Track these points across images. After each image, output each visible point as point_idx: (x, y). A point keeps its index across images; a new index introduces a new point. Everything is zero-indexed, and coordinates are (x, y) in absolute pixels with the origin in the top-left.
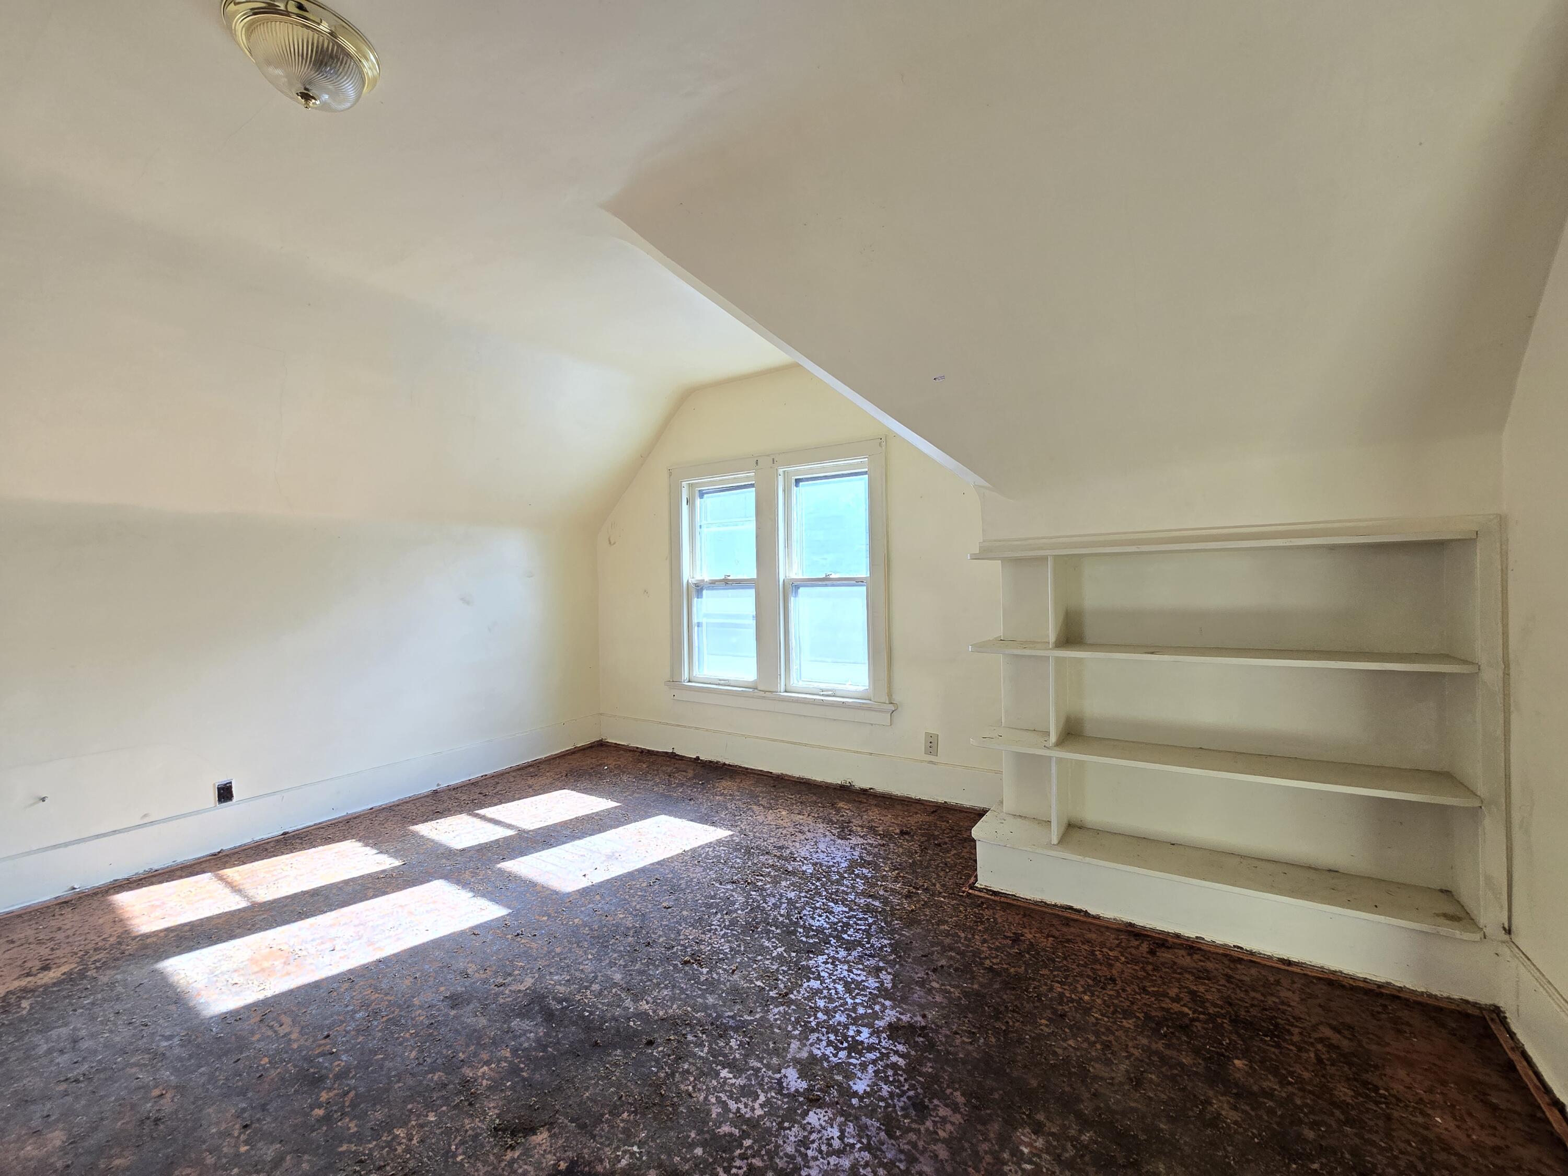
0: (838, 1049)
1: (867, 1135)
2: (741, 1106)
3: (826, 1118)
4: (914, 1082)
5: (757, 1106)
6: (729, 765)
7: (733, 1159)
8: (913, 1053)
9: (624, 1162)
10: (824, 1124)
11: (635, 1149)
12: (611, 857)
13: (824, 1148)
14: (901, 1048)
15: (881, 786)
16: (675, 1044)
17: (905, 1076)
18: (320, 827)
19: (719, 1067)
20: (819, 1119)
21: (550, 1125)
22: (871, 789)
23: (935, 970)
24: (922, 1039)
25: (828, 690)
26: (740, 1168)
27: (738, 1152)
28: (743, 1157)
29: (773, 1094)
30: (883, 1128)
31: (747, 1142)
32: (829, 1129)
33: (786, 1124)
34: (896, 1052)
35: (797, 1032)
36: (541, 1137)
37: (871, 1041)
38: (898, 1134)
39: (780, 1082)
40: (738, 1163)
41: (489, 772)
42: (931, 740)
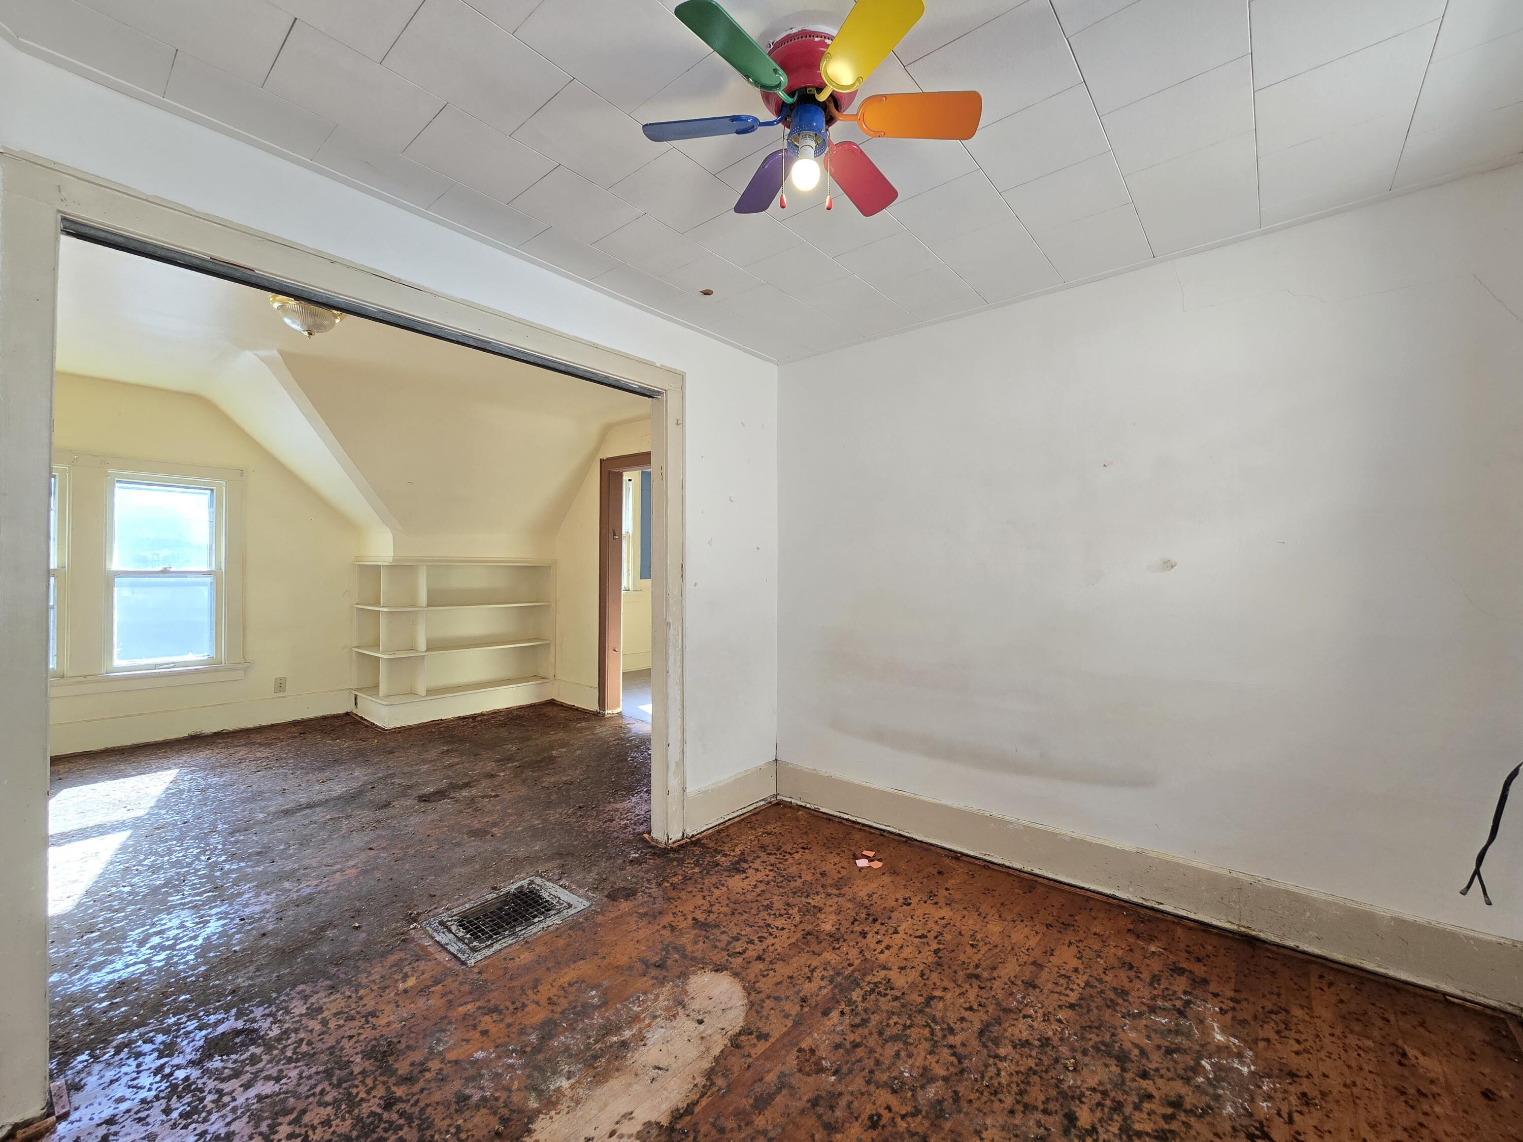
25: (167, 664)
42: (281, 682)
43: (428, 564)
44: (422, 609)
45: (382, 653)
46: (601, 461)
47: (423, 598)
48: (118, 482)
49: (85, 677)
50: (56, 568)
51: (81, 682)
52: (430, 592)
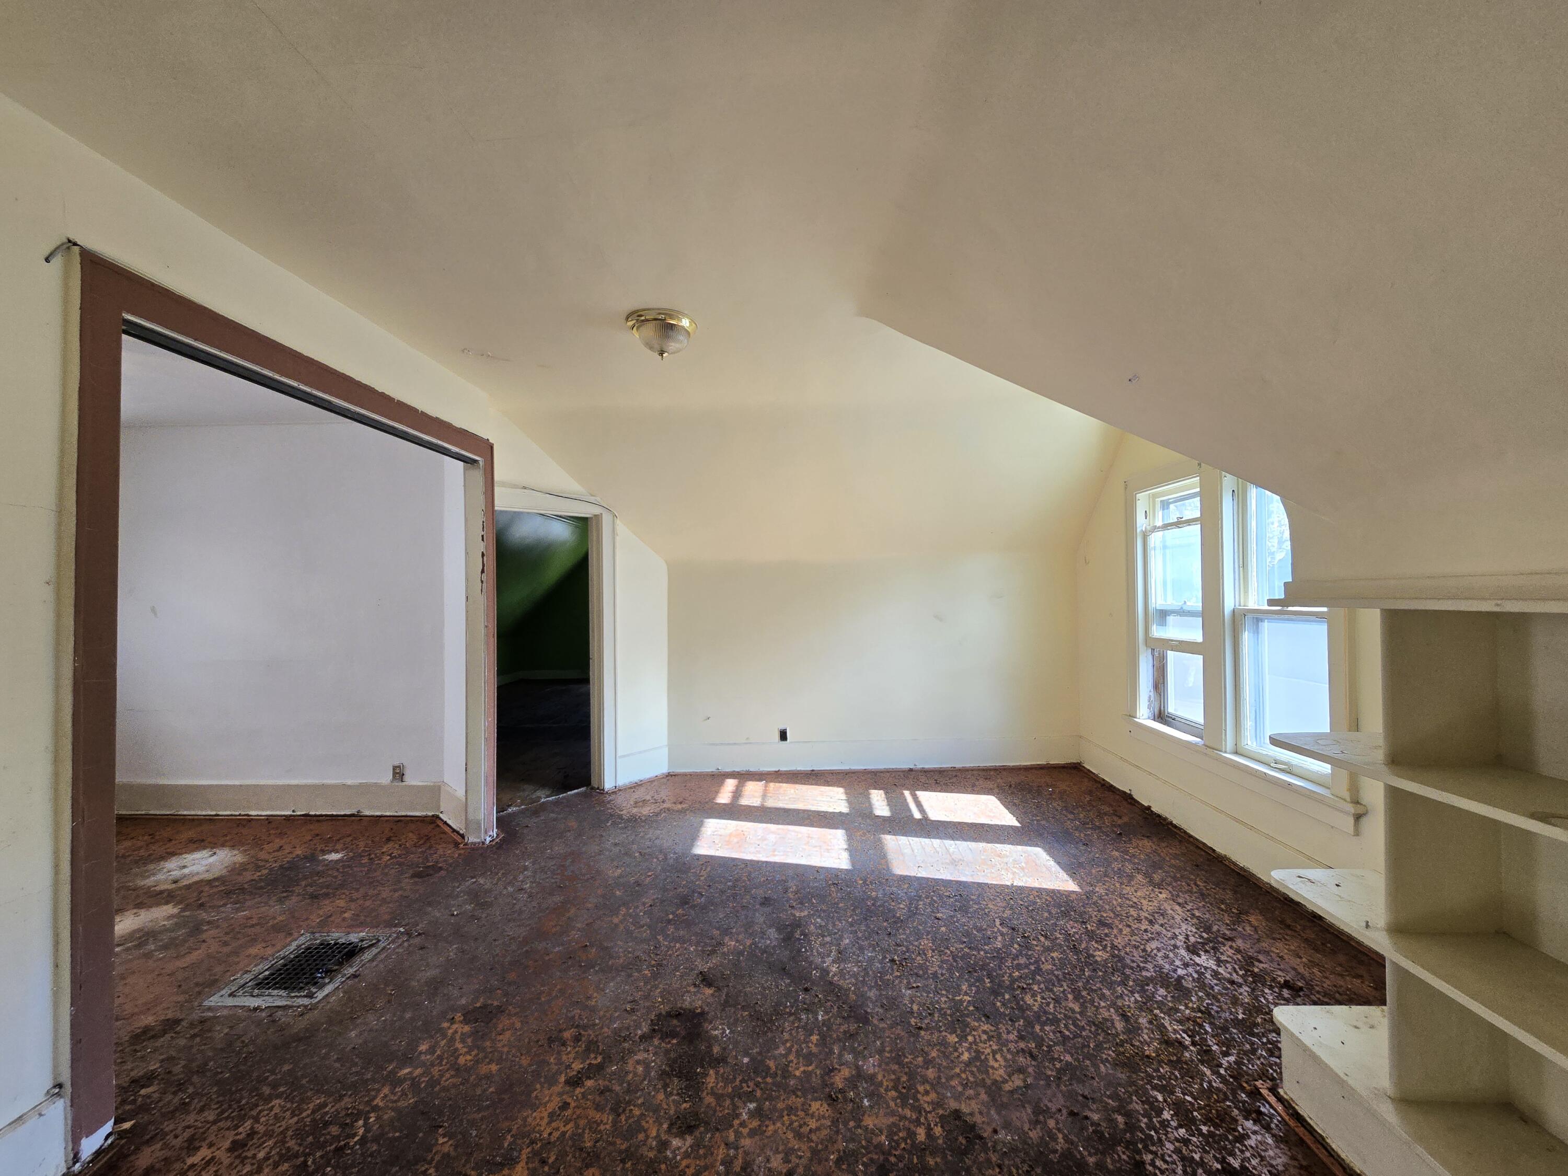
0: (895, 1088)
1: (827, 1146)
2: (795, 1061)
3: (822, 1113)
4: (907, 1156)
5: (802, 1069)
6: (1175, 826)
7: (752, 1079)
8: (940, 1141)
9: (716, 1032)
10: (817, 1114)
11: (728, 1031)
12: (954, 863)
13: (796, 1124)
14: (938, 1131)
16: (816, 1000)
17: (908, 1147)
18: (832, 773)
19: (817, 1032)
20: (818, 1109)
21: (719, 989)
23: (1072, 1114)
24: (964, 1142)
26: (748, 1087)
27: (759, 1079)
28: (757, 1085)
29: (818, 1073)
30: (842, 1153)
31: (769, 1080)
32: (814, 1120)
33: (799, 1093)
34: (929, 1129)
35: (888, 1055)
36: (709, 991)
37: (926, 1105)
38: (844, 1167)
39: (833, 1070)
40: (751, 1084)
41: (959, 765)
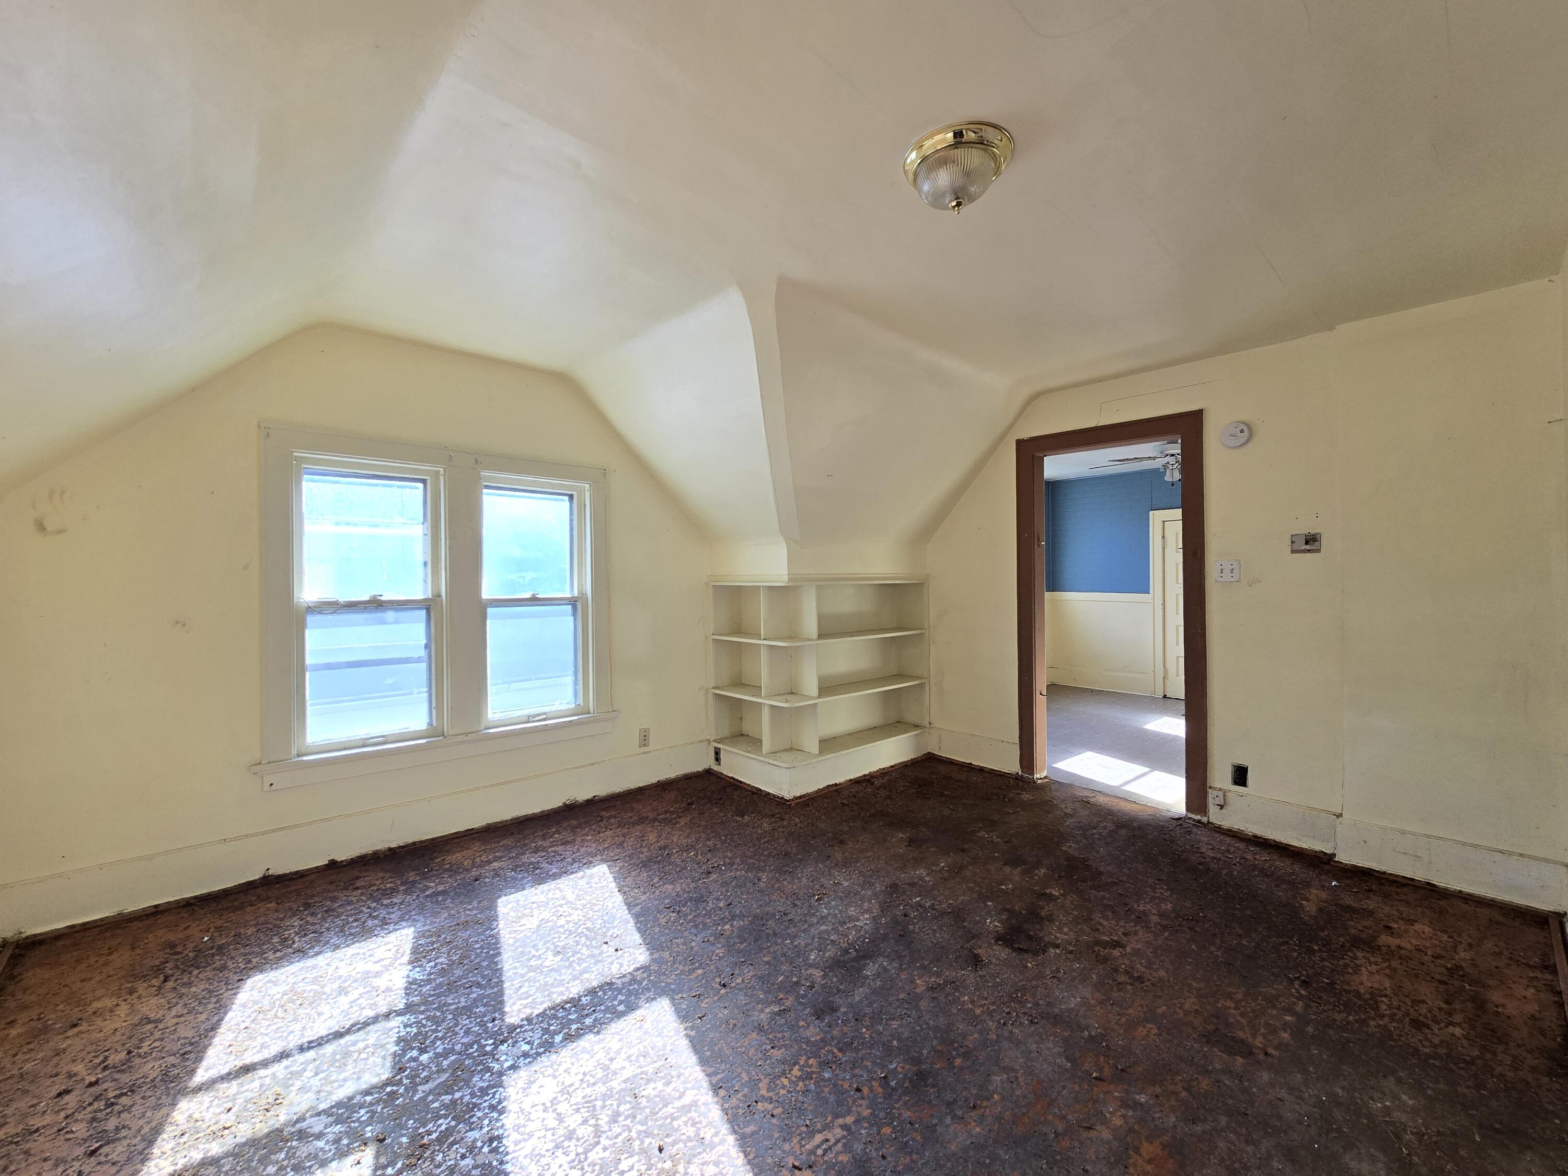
15: (602, 790)
22: (594, 797)
25: (538, 715)
42: (645, 734)
43: (818, 583)
44: (810, 643)
45: (764, 698)
46: (1019, 443)
47: (811, 625)
48: (487, 487)
49: (466, 734)
50: (430, 597)
51: (462, 742)
52: (821, 618)
